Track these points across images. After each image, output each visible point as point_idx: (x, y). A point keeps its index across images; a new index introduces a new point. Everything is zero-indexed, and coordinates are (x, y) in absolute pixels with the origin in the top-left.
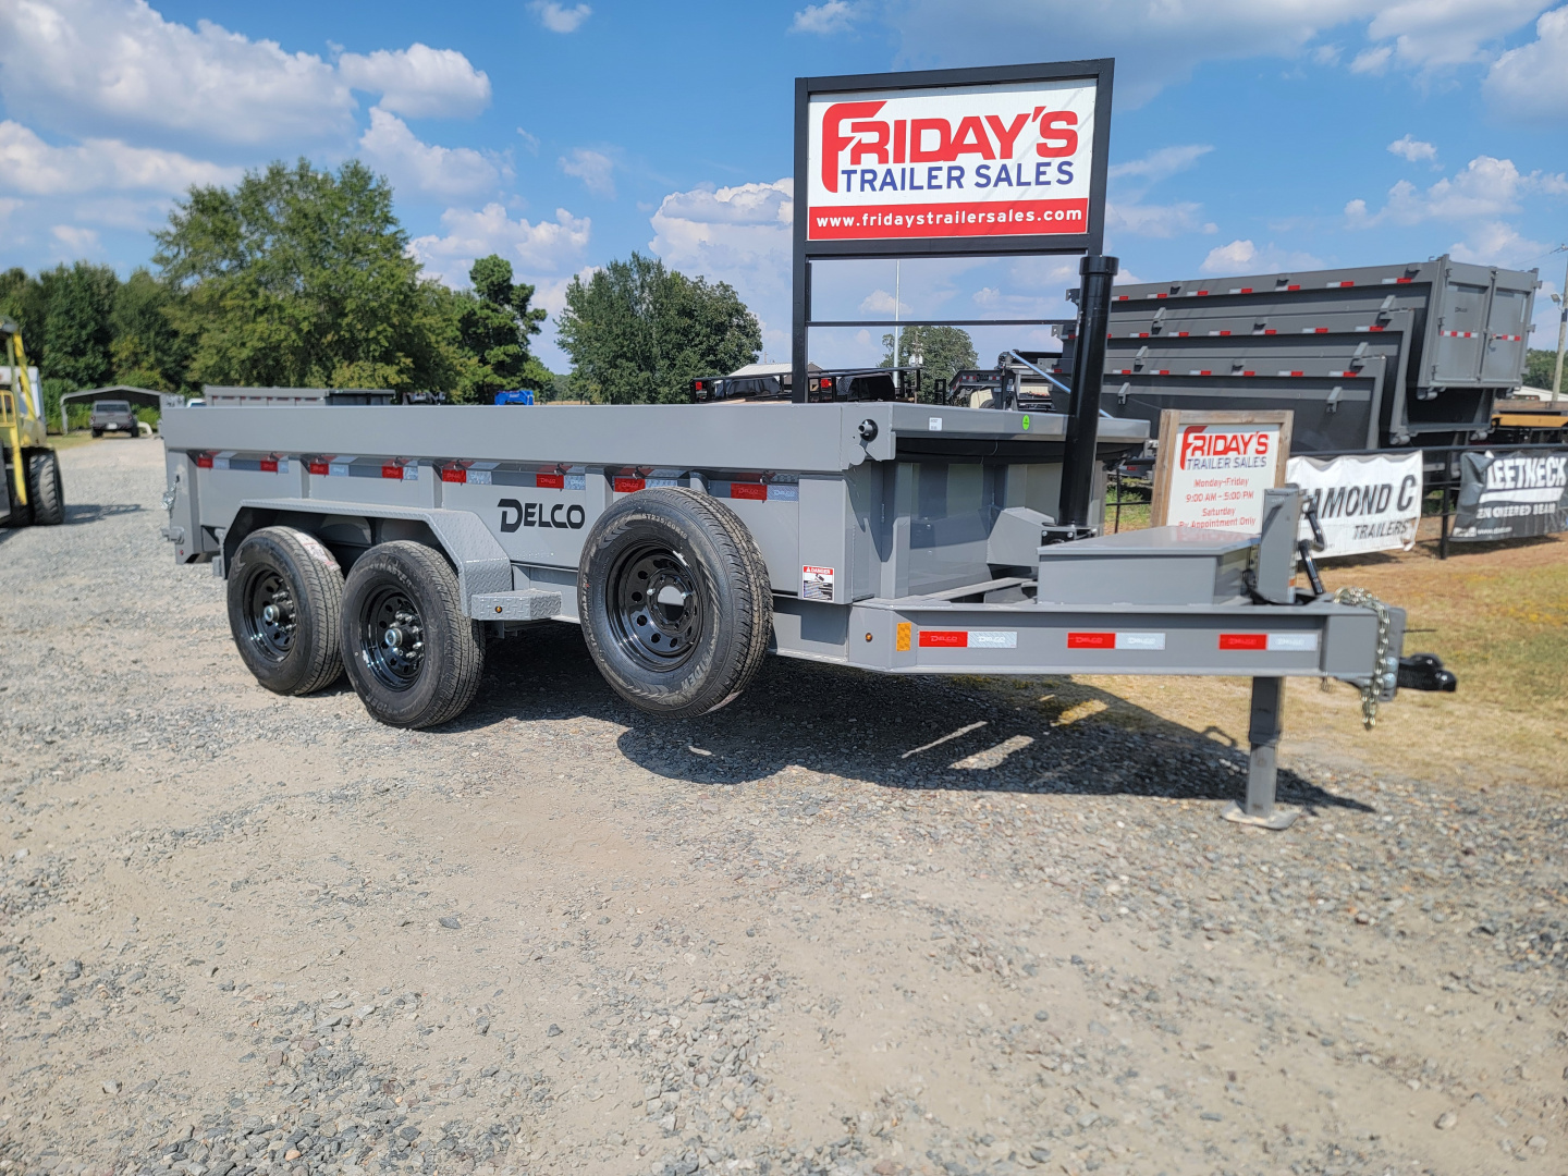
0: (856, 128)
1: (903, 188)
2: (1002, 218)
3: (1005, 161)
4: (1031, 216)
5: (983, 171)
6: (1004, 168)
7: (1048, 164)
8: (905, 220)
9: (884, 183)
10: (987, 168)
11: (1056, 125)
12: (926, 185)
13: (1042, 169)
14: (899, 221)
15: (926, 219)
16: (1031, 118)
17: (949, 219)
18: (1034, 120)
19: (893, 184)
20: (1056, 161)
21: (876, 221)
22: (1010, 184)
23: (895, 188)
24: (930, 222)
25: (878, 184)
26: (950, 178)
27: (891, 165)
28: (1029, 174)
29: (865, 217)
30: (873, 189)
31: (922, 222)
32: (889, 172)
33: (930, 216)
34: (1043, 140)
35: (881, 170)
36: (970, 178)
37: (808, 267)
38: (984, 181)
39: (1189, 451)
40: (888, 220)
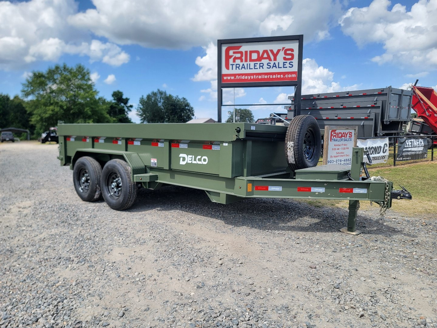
0: (234, 53)
1: (247, 69)
2: (274, 77)
3: (275, 62)
4: (282, 76)
5: (269, 64)
6: (275, 63)
7: (287, 62)
8: (248, 77)
9: (242, 68)
10: (270, 63)
11: (288, 52)
12: (253, 68)
13: (285, 64)
14: (246, 78)
15: (254, 77)
16: (281, 50)
17: (260, 77)
18: (282, 51)
19: (244, 68)
20: (288, 62)
21: (240, 78)
22: (276, 68)
23: (245, 69)
24: (255, 78)
25: (240, 68)
26: (260, 66)
27: (244, 62)
28: (281, 65)
29: (237, 77)
30: (239, 69)
31: (253, 78)
32: (243, 65)
33: (255, 76)
34: (285, 56)
35: (241, 64)
36: (265, 66)
37: (222, 90)
38: (269, 67)
39: (332, 137)
40: (243, 77)
